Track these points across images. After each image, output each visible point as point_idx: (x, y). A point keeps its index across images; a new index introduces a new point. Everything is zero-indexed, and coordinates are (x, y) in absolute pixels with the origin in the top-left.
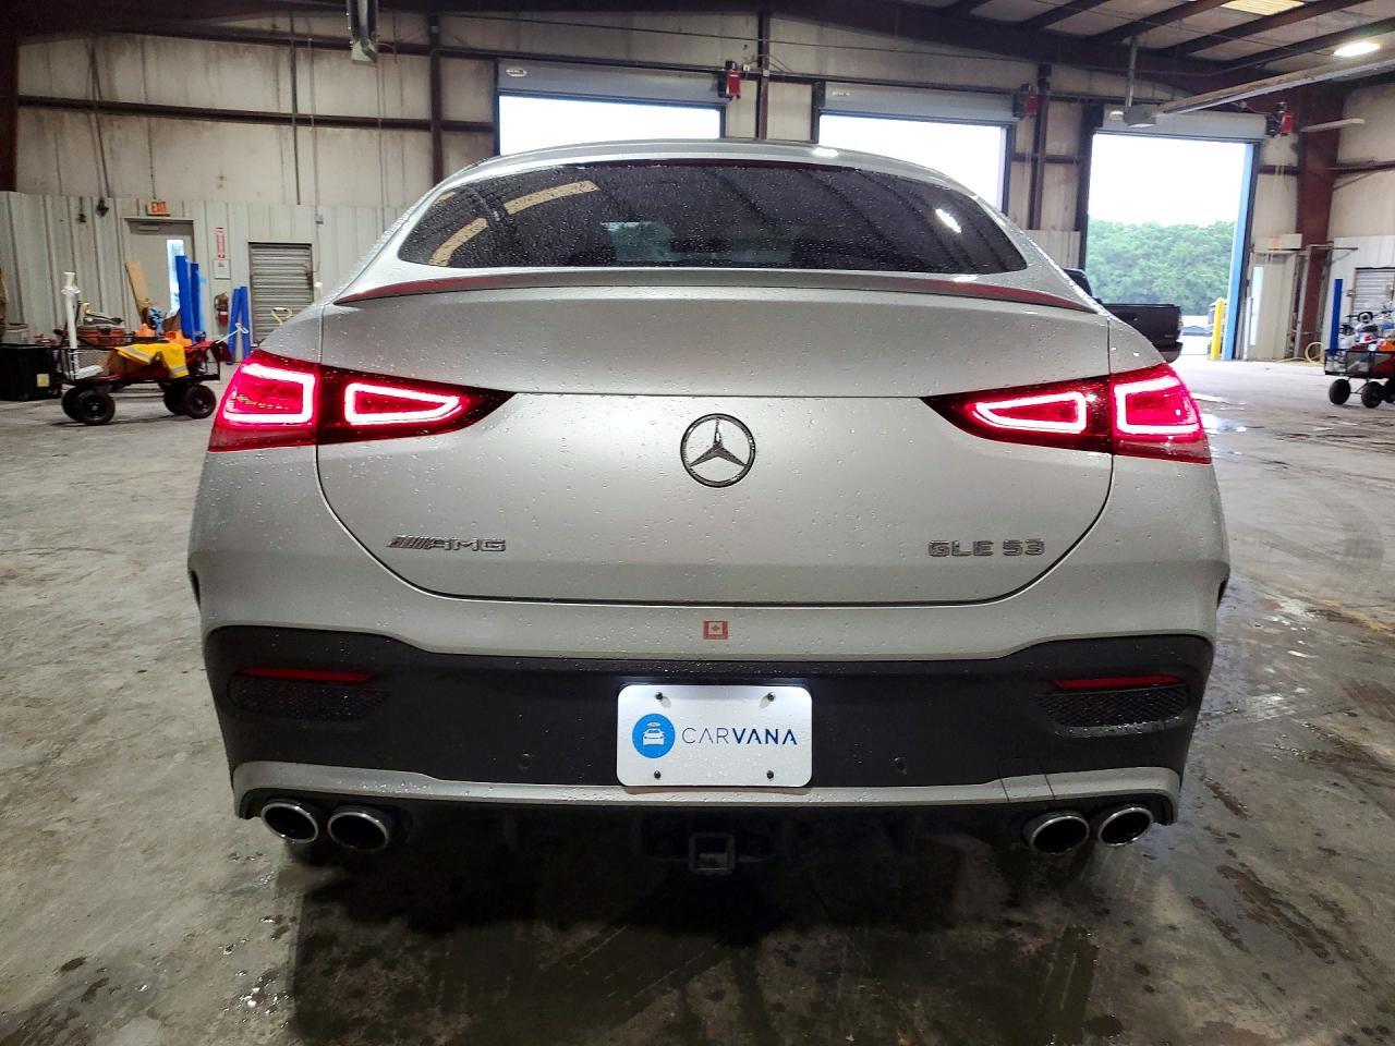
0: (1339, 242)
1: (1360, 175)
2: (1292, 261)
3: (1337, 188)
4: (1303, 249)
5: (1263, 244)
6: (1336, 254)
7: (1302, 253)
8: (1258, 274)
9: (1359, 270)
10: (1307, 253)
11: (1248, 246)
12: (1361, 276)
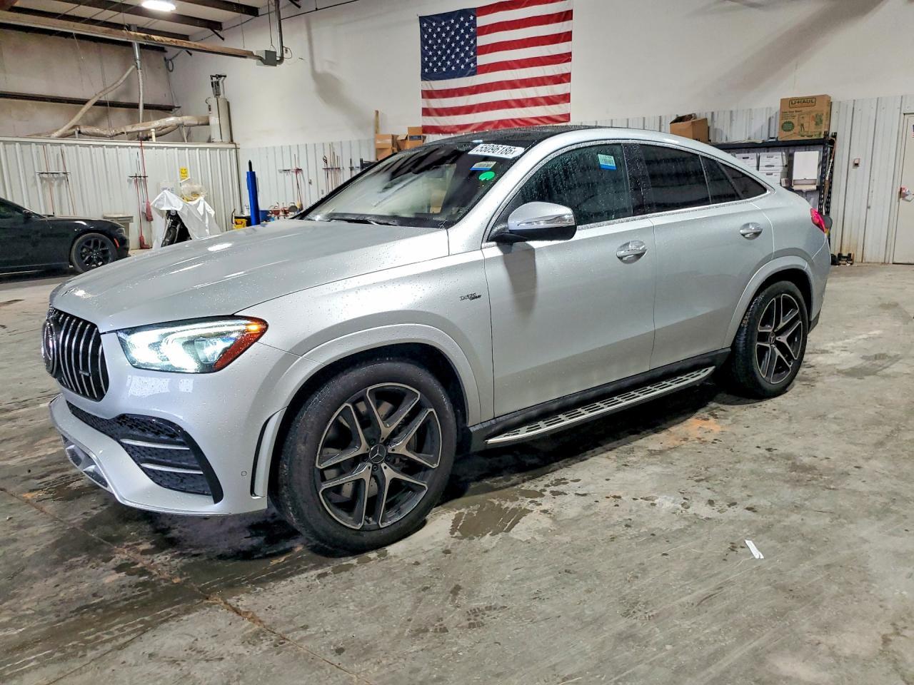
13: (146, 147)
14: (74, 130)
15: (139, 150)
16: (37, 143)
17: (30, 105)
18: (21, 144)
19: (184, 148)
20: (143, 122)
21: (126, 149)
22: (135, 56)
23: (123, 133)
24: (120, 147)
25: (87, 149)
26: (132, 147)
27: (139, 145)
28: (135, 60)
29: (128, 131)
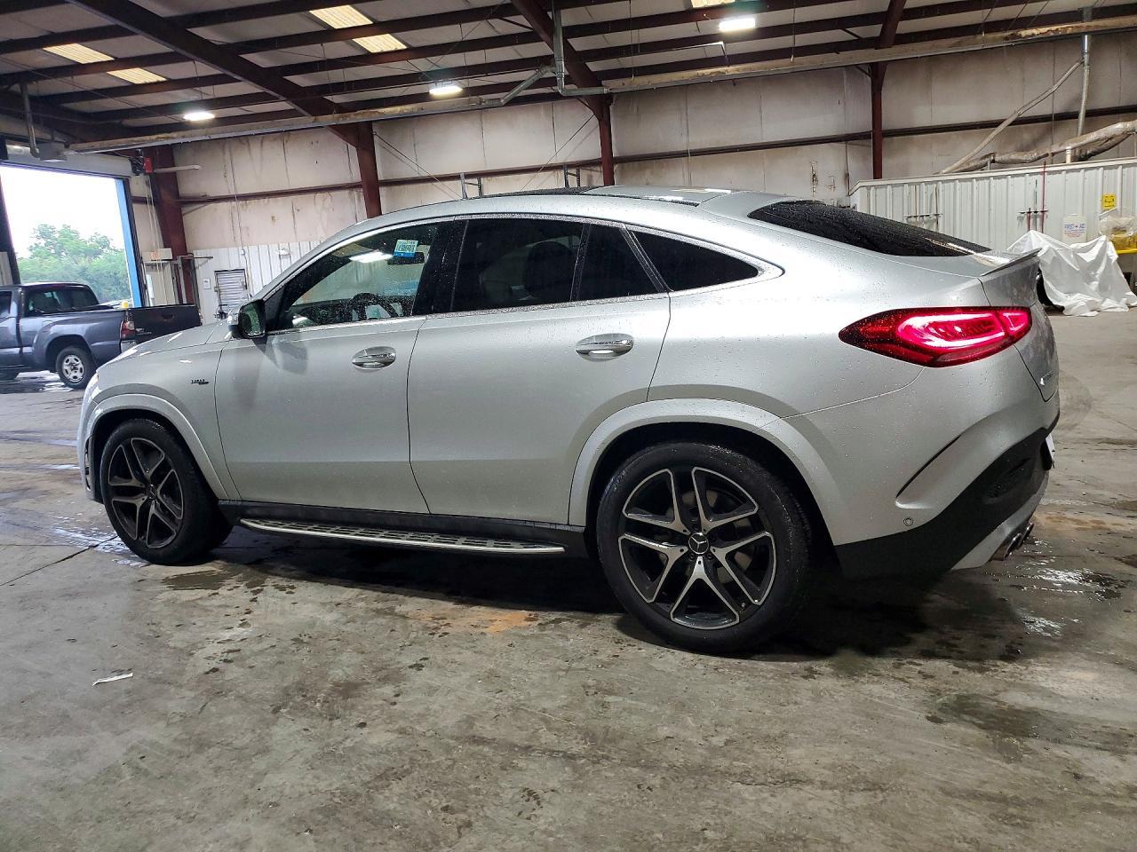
0: (197, 254)
1: (198, 206)
2: (168, 268)
3: (185, 214)
4: (175, 258)
5: (148, 258)
6: (198, 262)
7: (175, 262)
8: (148, 278)
9: (217, 272)
10: (179, 262)
11: (138, 260)
12: (220, 276)
13: (1050, 173)
14: (987, 160)
15: (1040, 177)
16: (909, 184)
17: (955, 136)
18: (876, 189)
19: (1116, 167)
20: (1082, 134)
21: (1021, 178)
22: (1083, 49)
23: (1047, 155)
24: (1013, 176)
25: (969, 183)
26: (1031, 174)
27: (1042, 170)
28: (1083, 53)
29: (1055, 151)
